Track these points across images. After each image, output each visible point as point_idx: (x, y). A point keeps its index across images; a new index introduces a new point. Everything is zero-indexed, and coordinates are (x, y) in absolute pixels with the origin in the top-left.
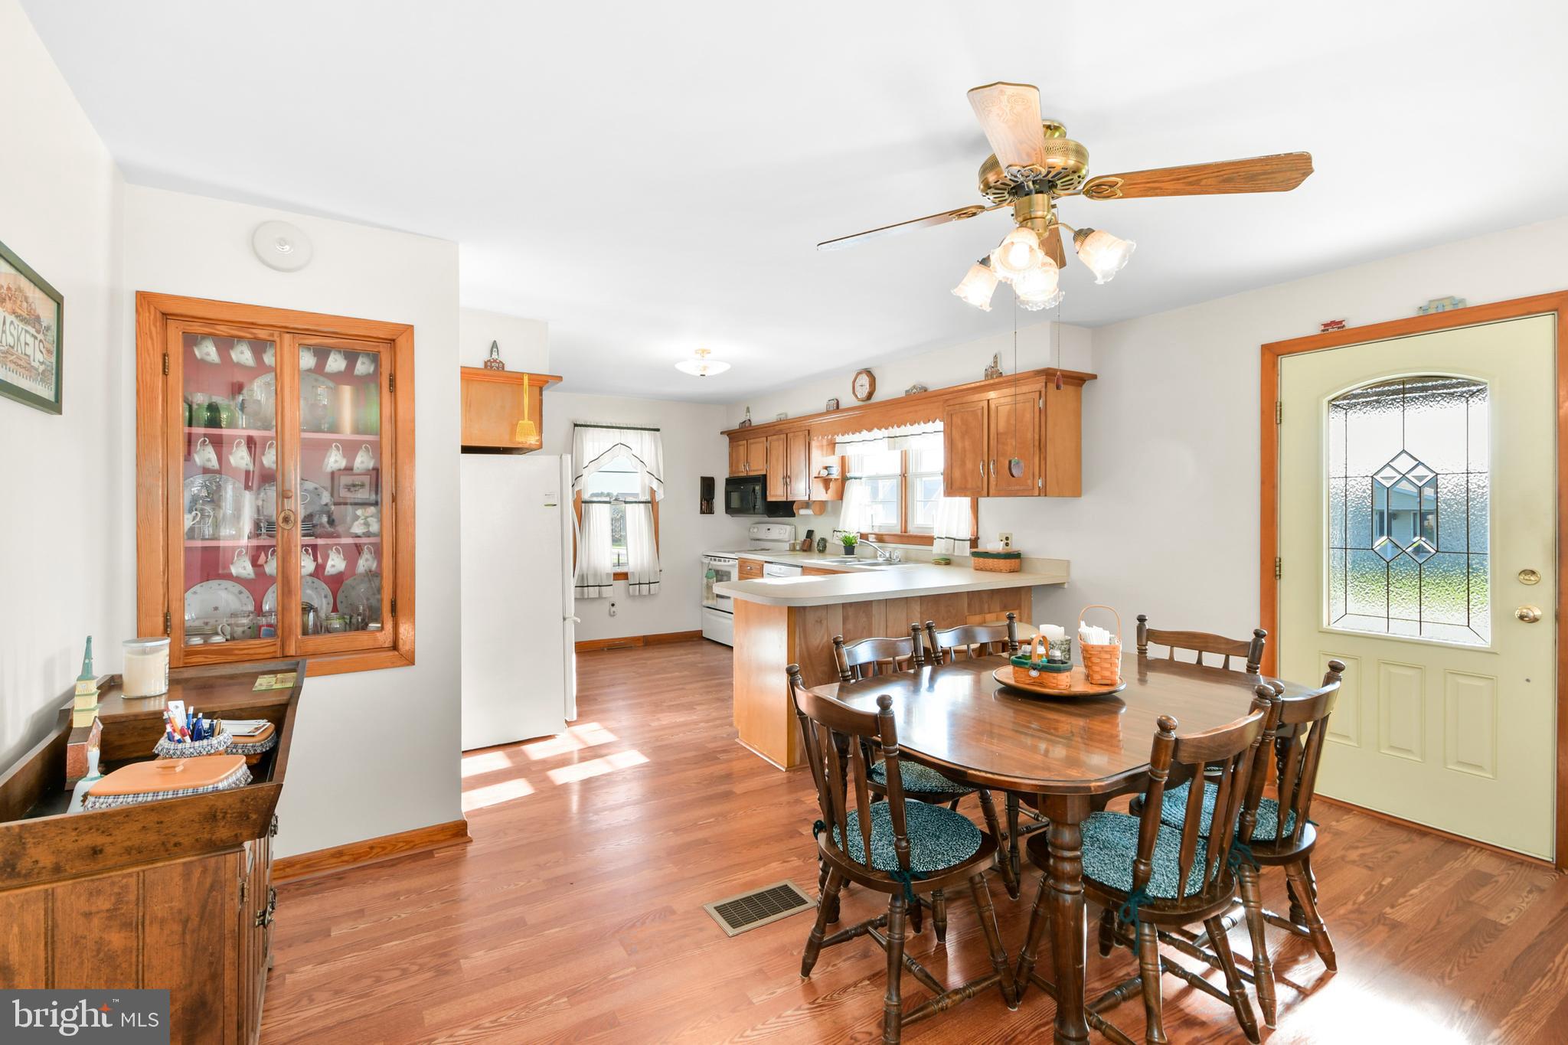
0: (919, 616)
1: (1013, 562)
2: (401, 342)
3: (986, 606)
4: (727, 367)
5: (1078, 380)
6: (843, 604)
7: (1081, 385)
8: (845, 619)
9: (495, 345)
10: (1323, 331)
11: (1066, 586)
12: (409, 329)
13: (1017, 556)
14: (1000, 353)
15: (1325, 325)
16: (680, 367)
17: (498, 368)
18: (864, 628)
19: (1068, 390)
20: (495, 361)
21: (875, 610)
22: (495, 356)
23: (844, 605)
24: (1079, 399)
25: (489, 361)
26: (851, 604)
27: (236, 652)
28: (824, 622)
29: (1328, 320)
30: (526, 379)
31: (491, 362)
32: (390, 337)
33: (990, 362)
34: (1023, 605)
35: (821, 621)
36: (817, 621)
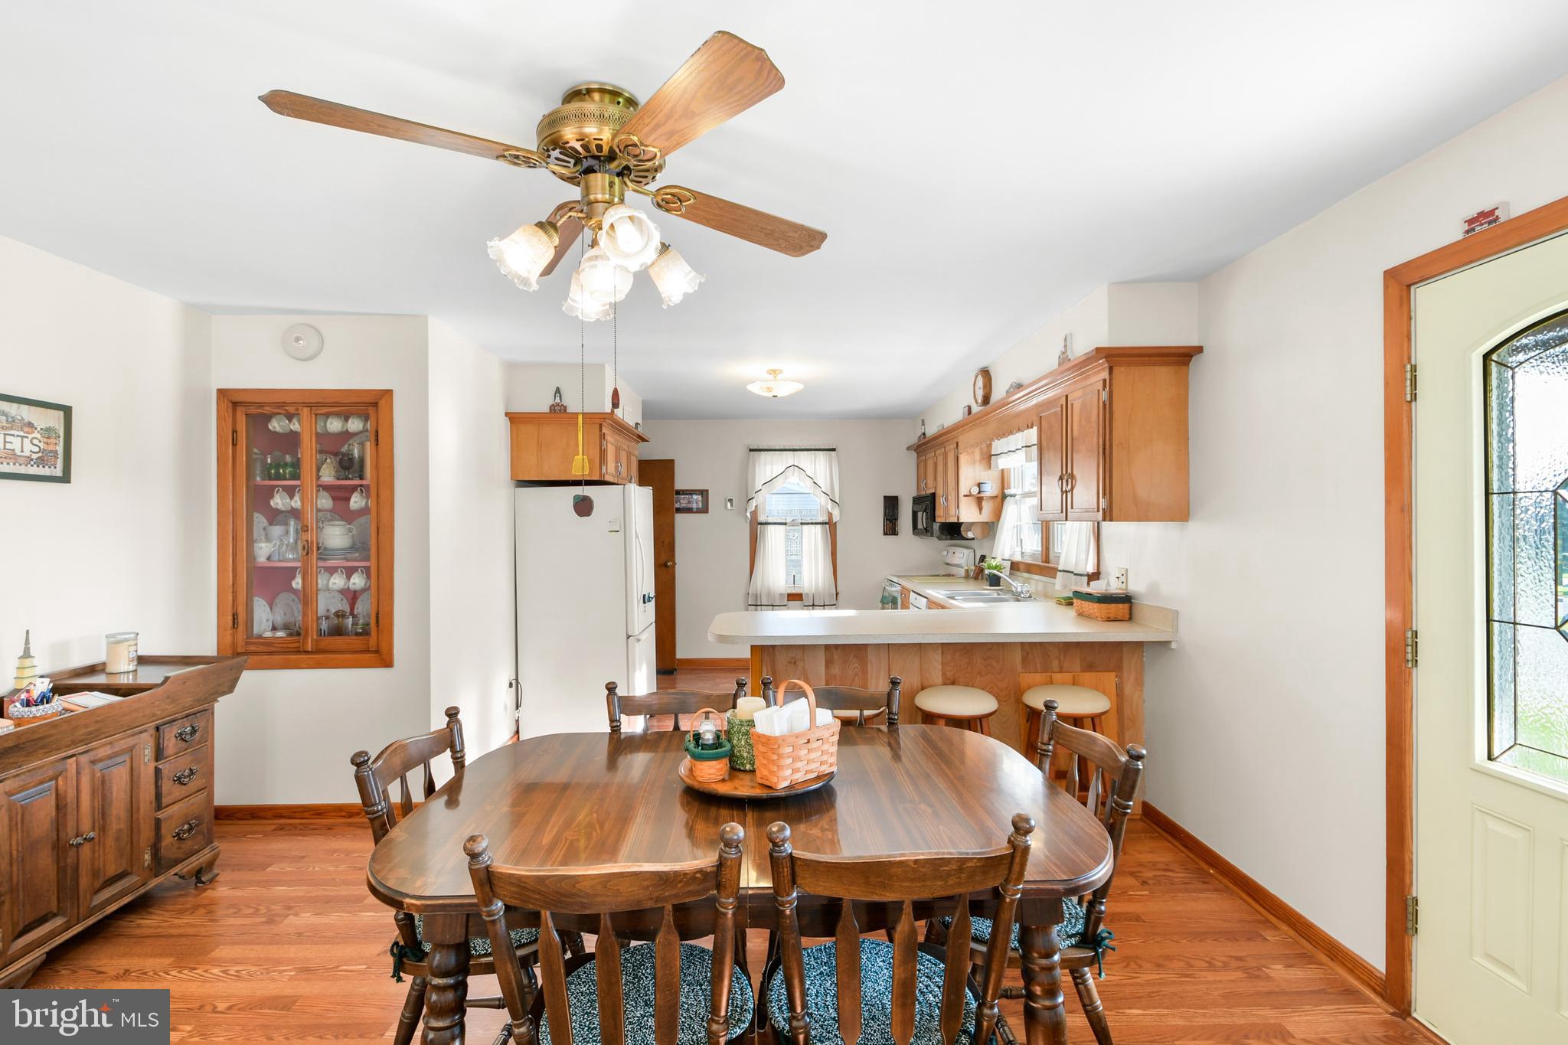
0: (940, 667)
1: (1122, 608)
2: (382, 403)
3: (1055, 663)
4: (801, 387)
5: (1183, 357)
6: (825, 645)
7: (1187, 364)
8: (829, 663)
9: (558, 391)
10: (1467, 232)
11: (1174, 646)
12: (389, 393)
13: (1127, 599)
14: (1071, 334)
15: (1470, 222)
16: (751, 388)
17: (560, 411)
18: (857, 674)
19: (1163, 374)
20: (558, 405)
21: (872, 657)
22: (558, 400)
23: (827, 647)
24: (1184, 385)
25: (553, 405)
26: (837, 646)
27: (276, 645)
28: (800, 664)
29: (1472, 213)
30: (580, 418)
31: (555, 406)
32: (373, 401)
33: (1061, 348)
34: (1125, 665)
35: (795, 662)
36: (790, 662)
